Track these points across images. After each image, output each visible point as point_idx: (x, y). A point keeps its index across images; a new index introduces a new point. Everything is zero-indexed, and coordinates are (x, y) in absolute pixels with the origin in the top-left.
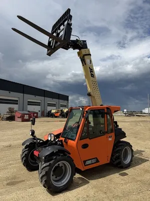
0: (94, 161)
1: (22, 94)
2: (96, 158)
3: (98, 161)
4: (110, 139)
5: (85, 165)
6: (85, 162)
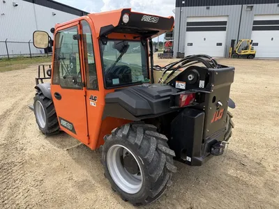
0: (70, 127)
5: (61, 124)
6: (60, 119)
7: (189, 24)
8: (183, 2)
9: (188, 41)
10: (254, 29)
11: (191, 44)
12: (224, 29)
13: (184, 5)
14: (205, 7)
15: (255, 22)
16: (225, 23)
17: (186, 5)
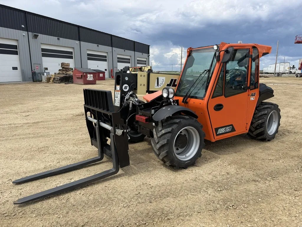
0: (228, 129)
1: (78, 42)
2: (232, 125)
3: (233, 130)
4: (252, 99)
5: (217, 135)
6: (217, 130)
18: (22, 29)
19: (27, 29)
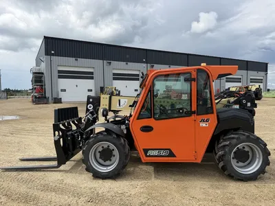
0: (164, 153)
2: (169, 149)
4: (203, 125)
5: (147, 156)
7: (60, 72)
8: (53, 52)
9: (61, 86)
10: (114, 79)
11: (65, 90)
12: (92, 78)
13: (53, 55)
14: (74, 59)
15: (114, 74)
16: (92, 73)
17: (56, 55)
18: (144, 62)
19: (147, 62)
